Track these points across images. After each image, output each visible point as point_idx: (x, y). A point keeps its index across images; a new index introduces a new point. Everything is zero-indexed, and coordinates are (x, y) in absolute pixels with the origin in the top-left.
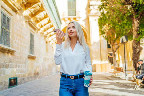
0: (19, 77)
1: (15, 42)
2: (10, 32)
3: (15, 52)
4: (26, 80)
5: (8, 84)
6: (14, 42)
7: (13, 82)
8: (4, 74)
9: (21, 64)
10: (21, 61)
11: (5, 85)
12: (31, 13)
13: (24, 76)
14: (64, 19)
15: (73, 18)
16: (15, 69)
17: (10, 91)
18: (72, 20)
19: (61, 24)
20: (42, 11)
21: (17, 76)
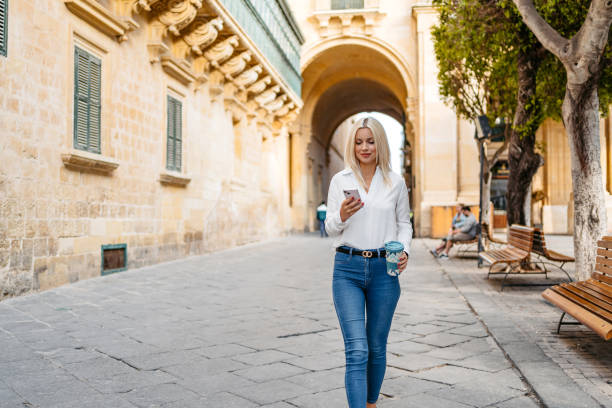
0: (132, 244)
1: (116, 137)
2: (99, 108)
3: (116, 168)
4: (155, 254)
5: (99, 262)
6: (113, 135)
7: (114, 258)
8: (87, 233)
9: (136, 202)
10: (136, 194)
11: (91, 265)
12: (168, 31)
13: (148, 242)
14: (315, 20)
15: (351, 16)
16: (119, 220)
17: (106, 282)
18: (347, 26)
19: (301, 43)
20: (209, 19)
21: (125, 242)
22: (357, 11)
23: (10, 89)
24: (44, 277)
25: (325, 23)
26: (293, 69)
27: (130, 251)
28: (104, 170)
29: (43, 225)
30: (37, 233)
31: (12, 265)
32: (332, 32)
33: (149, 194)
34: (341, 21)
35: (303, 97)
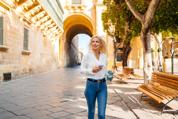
0: (13, 72)
1: (8, 40)
2: (3, 31)
3: (8, 49)
4: (20, 75)
5: (2, 78)
7: (7, 77)
9: (14, 60)
10: (14, 57)
12: (25, 8)
13: (18, 72)
14: (67, 7)
15: (78, 6)
16: (8, 65)
17: (5, 84)
18: (76, 9)
19: (63, 14)
20: (37, 5)
21: (10, 72)
22: (79, 5)
25: (70, 8)
26: (61, 21)
27: (12, 74)
28: (4, 50)
32: (72, 11)
33: (18, 57)
34: (74, 8)
35: (64, 29)
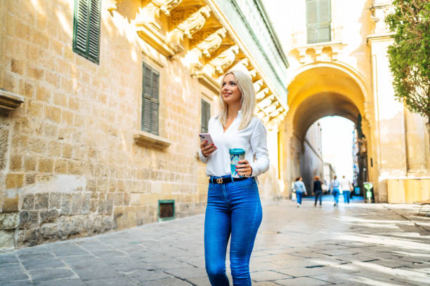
0: (178, 200)
1: (169, 125)
2: (158, 104)
3: (168, 146)
4: (193, 208)
5: (156, 212)
6: (167, 123)
7: (166, 210)
8: (149, 191)
9: (181, 171)
10: (181, 166)
11: (151, 214)
12: (203, 54)
13: (189, 199)
14: (295, 52)
15: (322, 47)
16: (169, 182)
17: (162, 226)
18: (319, 55)
19: (287, 67)
20: (229, 46)
21: (174, 199)
22: (327, 44)
23: (101, 86)
24: (121, 221)
25: (303, 53)
26: (282, 84)
27: (177, 205)
28: (160, 147)
29: (120, 183)
30: (117, 189)
31: (100, 211)
32: (308, 59)
33: (190, 165)
34: (314, 51)
35: (288, 103)
